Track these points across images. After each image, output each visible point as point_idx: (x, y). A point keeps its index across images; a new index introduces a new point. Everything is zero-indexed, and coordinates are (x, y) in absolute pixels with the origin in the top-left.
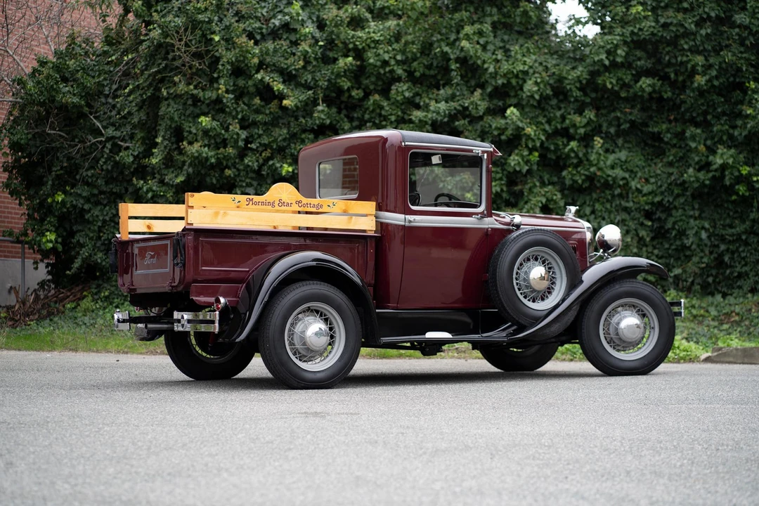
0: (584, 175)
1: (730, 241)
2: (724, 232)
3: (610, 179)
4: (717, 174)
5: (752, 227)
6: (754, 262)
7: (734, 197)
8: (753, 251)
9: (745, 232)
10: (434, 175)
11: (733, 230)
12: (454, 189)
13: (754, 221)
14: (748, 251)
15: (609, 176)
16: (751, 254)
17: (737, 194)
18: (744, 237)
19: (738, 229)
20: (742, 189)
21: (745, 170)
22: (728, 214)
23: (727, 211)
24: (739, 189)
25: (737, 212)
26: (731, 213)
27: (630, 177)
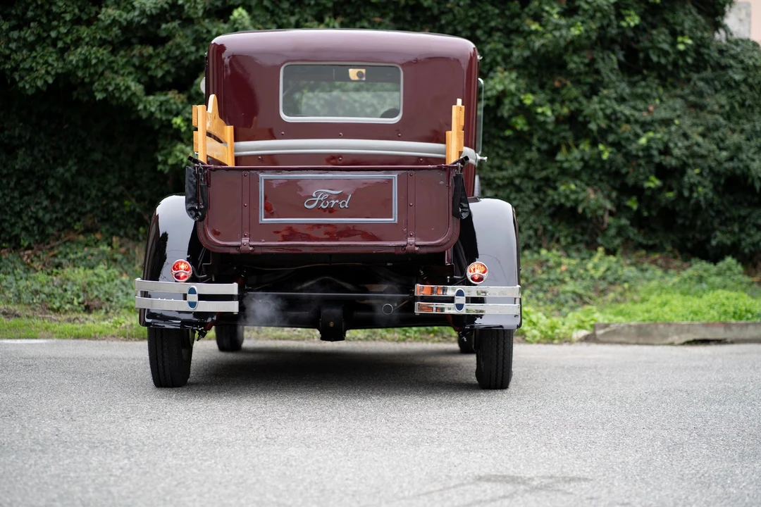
0: (325, 99)
1: (499, 187)
2: (492, 176)
3: (357, 105)
4: (492, 103)
5: (527, 169)
6: (526, 213)
7: (508, 133)
8: (526, 199)
9: (518, 176)
10: (129, 93)
11: (504, 173)
12: (158, 112)
13: (529, 162)
14: (521, 198)
15: (355, 101)
16: (524, 202)
17: (512, 128)
18: (517, 181)
19: (510, 171)
20: (520, 123)
21: (529, 99)
22: (498, 154)
23: (496, 149)
24: (516, 123)
25: (508, 150)
26: (501, 152)
27: (379, 104)
